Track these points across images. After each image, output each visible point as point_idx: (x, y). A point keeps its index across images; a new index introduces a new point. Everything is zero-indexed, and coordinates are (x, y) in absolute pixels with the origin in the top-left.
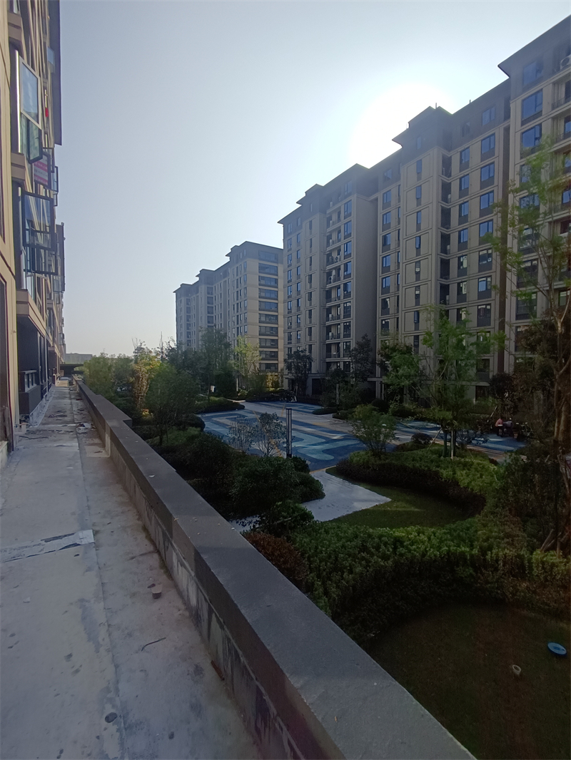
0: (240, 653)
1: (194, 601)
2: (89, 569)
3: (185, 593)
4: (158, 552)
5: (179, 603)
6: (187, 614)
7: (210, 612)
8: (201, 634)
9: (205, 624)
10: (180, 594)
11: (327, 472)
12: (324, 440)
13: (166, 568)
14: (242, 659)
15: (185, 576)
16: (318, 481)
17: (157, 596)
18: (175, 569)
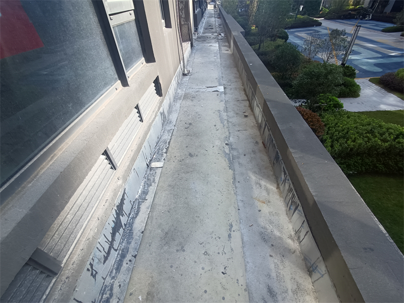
0: (274, 139)
1: (260, 121)
2: (222, 101)
3: (257, 118)
4: (249, 100)
5: (254, 121)
6: (256, 125)
7: (266, 125)
8: (260, 133)
9: (262, 129)
10: (255, 117)
11: (370, 80)
12: (381, 56)
13: (251, 107)
14: (274, 142)
15: (258, 111)
17: (246, 116)
18: (255, 108)
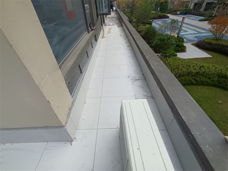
11: (192, 44)
12: (197, 33)
16: (186, 46)
